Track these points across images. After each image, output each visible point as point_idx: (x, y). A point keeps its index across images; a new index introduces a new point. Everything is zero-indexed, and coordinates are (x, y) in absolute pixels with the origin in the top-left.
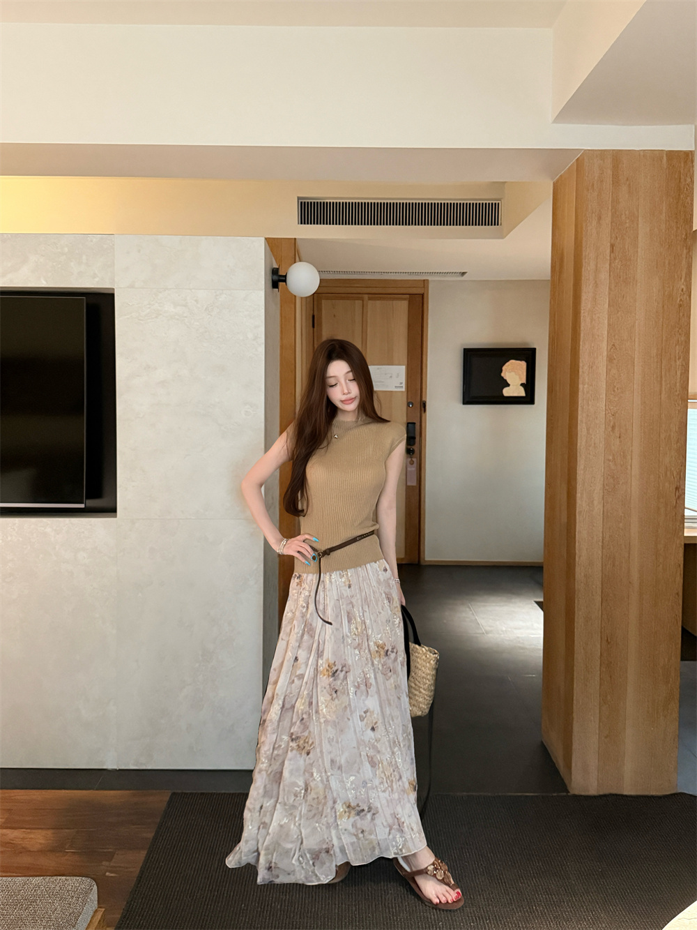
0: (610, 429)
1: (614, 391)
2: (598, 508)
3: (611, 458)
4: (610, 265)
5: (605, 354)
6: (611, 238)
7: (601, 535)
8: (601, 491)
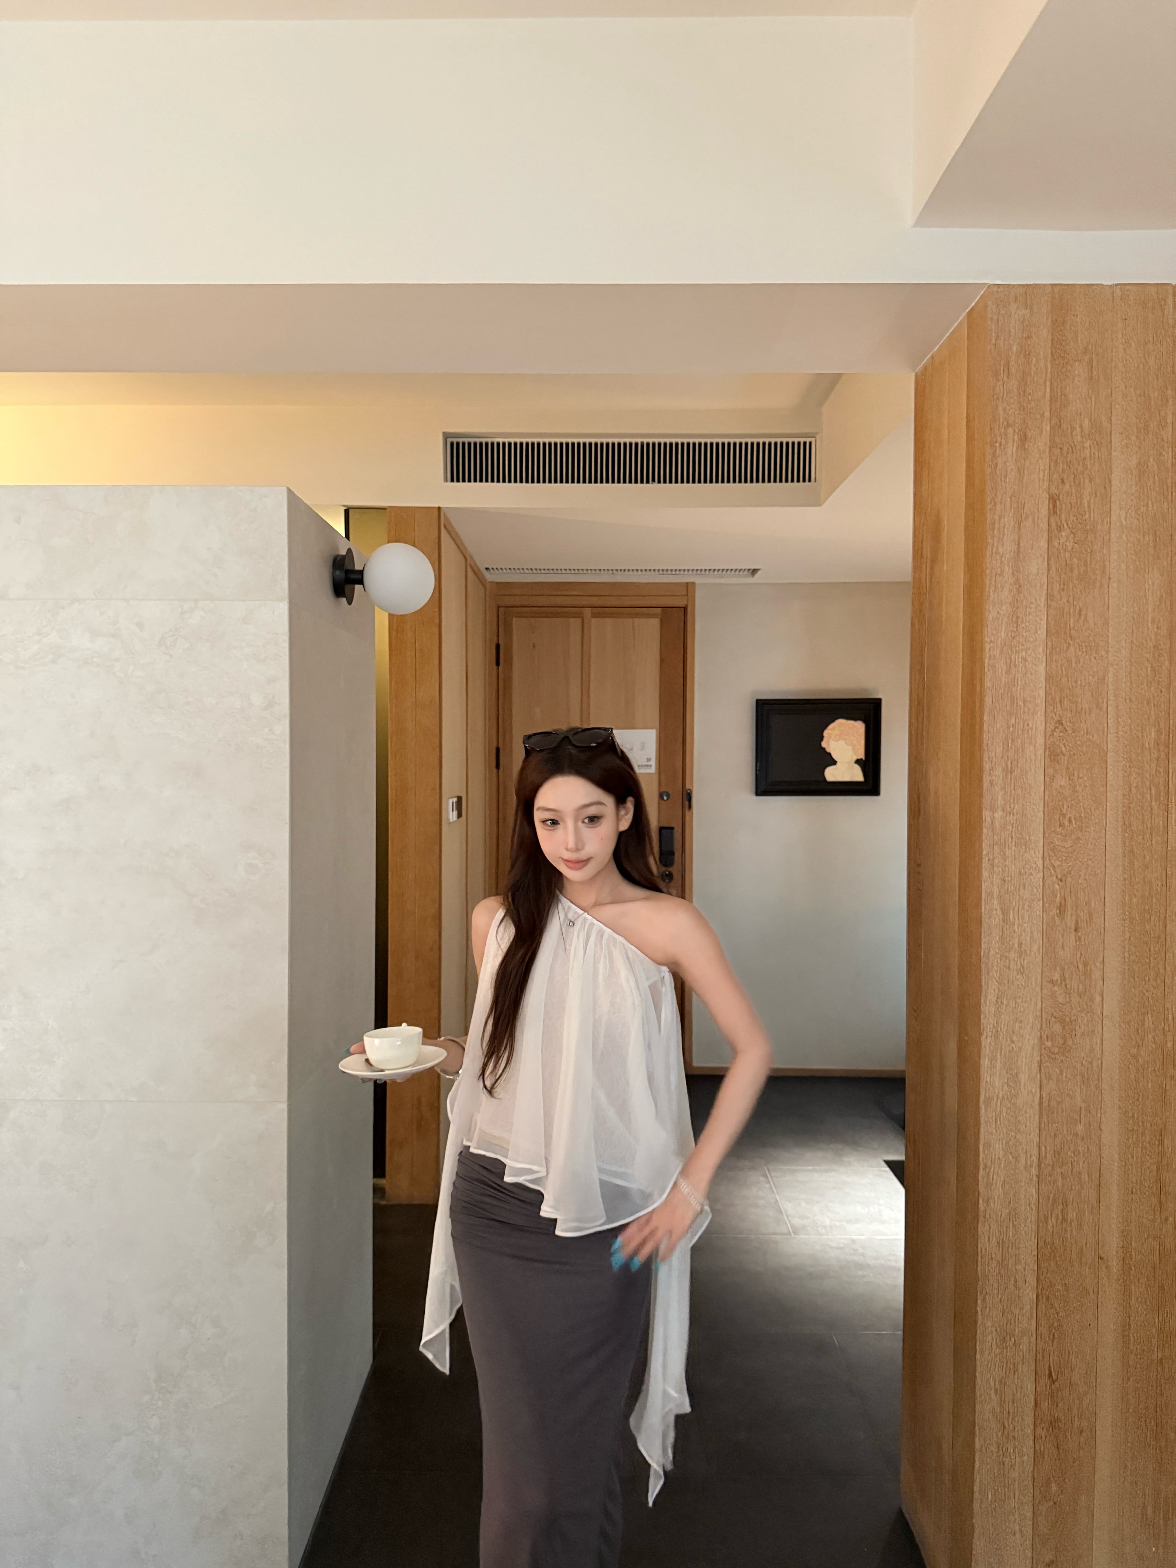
0: (1055, 911)
2: (1028, 1090)
3: (1056, 976)
4: (1049, 541)
5: (1040, 740)
6: (1050, 481)
7: (1035, 1152)
8: (1036, 1054)
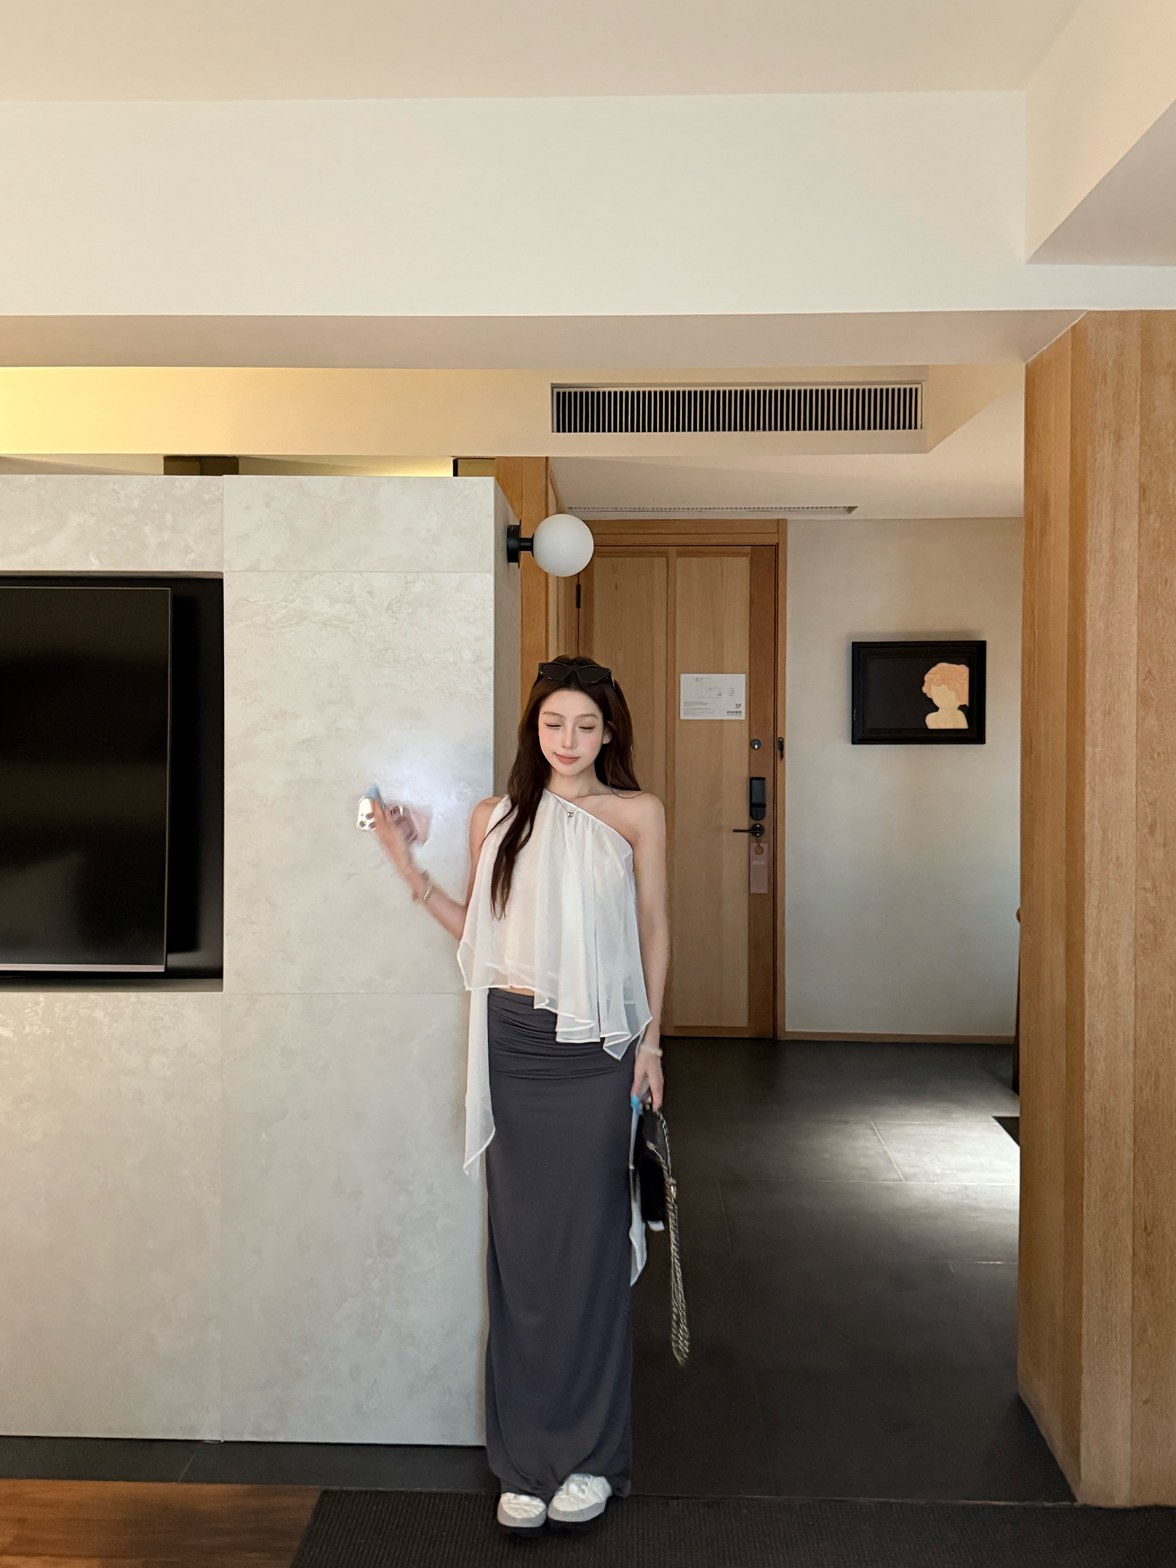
0: (1146, 830)
1: (1152, 758)
2: (1126, 980)
3: (1149, 885)
4: (1140, 523)
5: (1134, 688)
6: (1141, 473)
7: (1132, 1032)
8: (1131, 950)
